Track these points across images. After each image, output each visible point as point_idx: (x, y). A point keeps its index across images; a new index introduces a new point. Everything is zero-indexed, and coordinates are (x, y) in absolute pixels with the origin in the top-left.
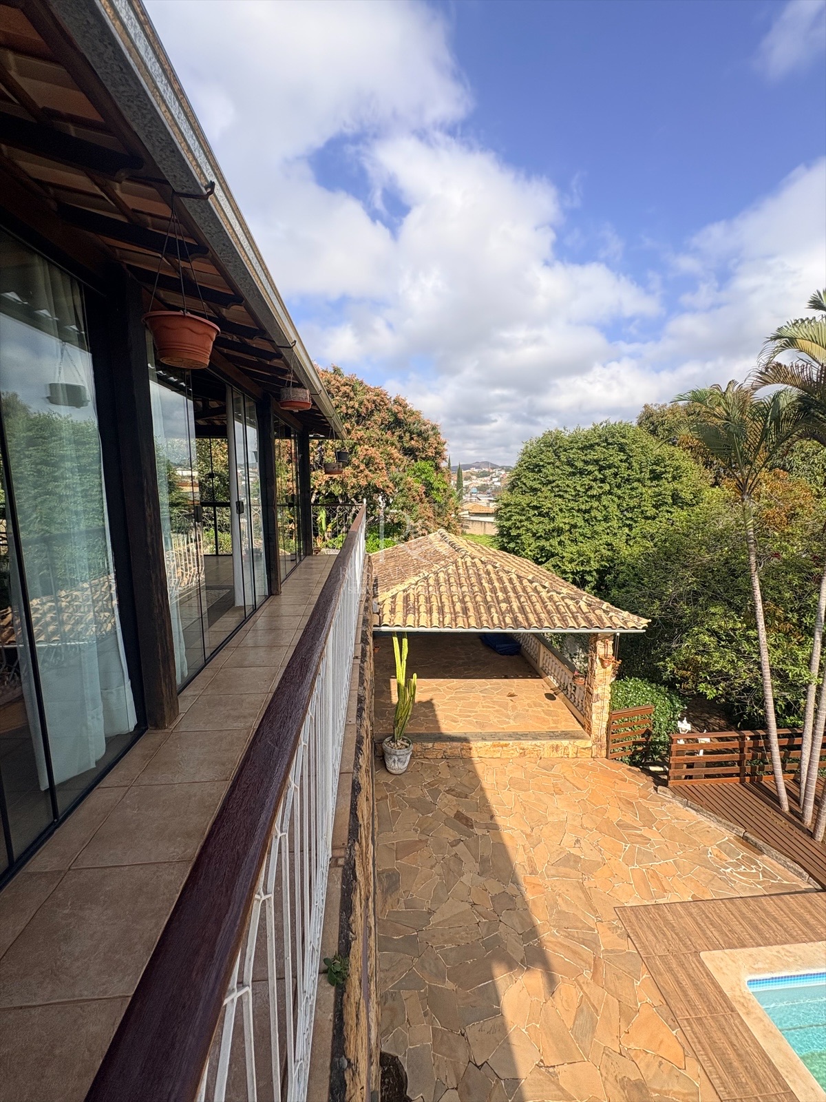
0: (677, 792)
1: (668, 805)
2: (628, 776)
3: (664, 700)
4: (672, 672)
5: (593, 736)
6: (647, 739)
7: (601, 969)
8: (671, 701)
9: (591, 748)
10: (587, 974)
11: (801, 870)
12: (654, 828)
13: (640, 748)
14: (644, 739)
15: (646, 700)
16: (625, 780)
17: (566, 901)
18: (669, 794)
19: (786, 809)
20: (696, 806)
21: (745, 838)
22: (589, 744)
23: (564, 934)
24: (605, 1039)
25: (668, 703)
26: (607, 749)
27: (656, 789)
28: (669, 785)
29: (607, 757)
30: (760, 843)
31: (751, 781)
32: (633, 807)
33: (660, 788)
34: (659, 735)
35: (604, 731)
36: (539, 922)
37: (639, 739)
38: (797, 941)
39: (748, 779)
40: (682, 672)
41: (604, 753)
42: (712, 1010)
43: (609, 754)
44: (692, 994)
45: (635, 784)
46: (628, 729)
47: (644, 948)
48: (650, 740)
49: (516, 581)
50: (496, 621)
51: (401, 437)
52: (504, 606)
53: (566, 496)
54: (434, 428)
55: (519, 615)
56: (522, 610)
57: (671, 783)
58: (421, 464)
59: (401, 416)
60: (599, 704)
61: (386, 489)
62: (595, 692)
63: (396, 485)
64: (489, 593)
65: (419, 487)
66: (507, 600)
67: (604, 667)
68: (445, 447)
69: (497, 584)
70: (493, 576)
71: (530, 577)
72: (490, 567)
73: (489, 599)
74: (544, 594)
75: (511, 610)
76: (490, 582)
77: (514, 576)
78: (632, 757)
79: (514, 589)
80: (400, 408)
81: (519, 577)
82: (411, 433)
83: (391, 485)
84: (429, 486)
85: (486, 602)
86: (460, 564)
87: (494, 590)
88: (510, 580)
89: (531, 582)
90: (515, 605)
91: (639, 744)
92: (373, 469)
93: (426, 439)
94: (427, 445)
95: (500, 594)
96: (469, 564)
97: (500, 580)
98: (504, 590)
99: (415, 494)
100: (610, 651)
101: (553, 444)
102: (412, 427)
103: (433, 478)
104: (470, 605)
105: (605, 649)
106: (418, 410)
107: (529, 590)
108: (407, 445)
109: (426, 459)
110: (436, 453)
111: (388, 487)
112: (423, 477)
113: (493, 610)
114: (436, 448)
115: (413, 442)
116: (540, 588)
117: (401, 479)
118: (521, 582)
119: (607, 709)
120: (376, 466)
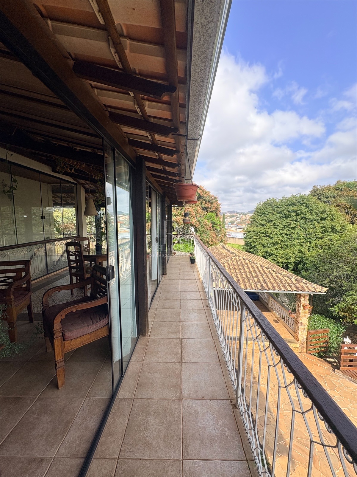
0: (344, 373)
1: (341, 380)
2: (319, 363)
3: (334, 326)
4: (338, 313)
5: (299, 342)
6: (326, 345)
7: (317, 461)
8: (338, 327)
9: (299, 348)
12: (335, 391)
13: (323, 349)
14: (325, 345)
15: (325, 326)
16: (317, 365)
18: (341, 374)
20: (356, 381)
22: (298, 346)
23: (296, 440)
25: (336, 328)
26: (307, 349)
27: (334, 371)
28: (341, 369)
29: (307, 353)
32: (323, 379)
33: (336, 370)
34: (332, 343)
35: (305, 340)
36: (283, 433)
37: (322, 345)
40: (343, 313)
41: (305, 350)
43: (308, 351)
45: (323, 367)
46: (317, 340)
48: (328, 346)
49: (260, 268)
50: (253, 287)
51: (201, 203)
52: (256, 279)
53: (278, 228)
54: (215, 198)
55: (263, 284)
56: (264, 281)
57: (341, 368)
58: (210, 214)
59: (201, 194)
60: (302, 327)
61: (196, 225)
62: (300, 321)
64: (248, 273)
65: (209, 224)
66: (257, 277)
67: (304, 309)
68: (220, 206)
69: (251, 269)
70: (249, 265)
71: (267, 266)
72: (247, 261)
73: (249, 276)
74: (274, 274)
75: (259, 282)
76: (248, 268)
77: (259, 266)
78: (319, 353)
79: (259, 271)
80: (201, 191)
81: (261, 266)
82: (206, 201)
83: (198, 223)
84: (213, 223)
85: (247, 277)
86: (234, 260)
87: (250, 272)
88: (257, 267)
89: (267, 268)
90: (261, 279)
91: (322, 347)
93: (212, 203)
94: (212, 206)
95: (253, 274)
96: (238, 260)
97: (253, 267)
98: (255, 272)
99: (208, 227)
100: (308, 302)
102: (206, 199)
103: (215, 220)
104: (240, 278)
105: (304, 301)
106: (209, 191)
107: (267, 272)
108: (204, 206)
109: (212, 212)
110: (216, 209)
112: (211, 219)
113: (251, 281)
114: (216, 207)
115: (206, 205)
116: (272, 272)
117: (202, 221)
118: (262, 268)
119: (306, 330)
120: (191, 215)
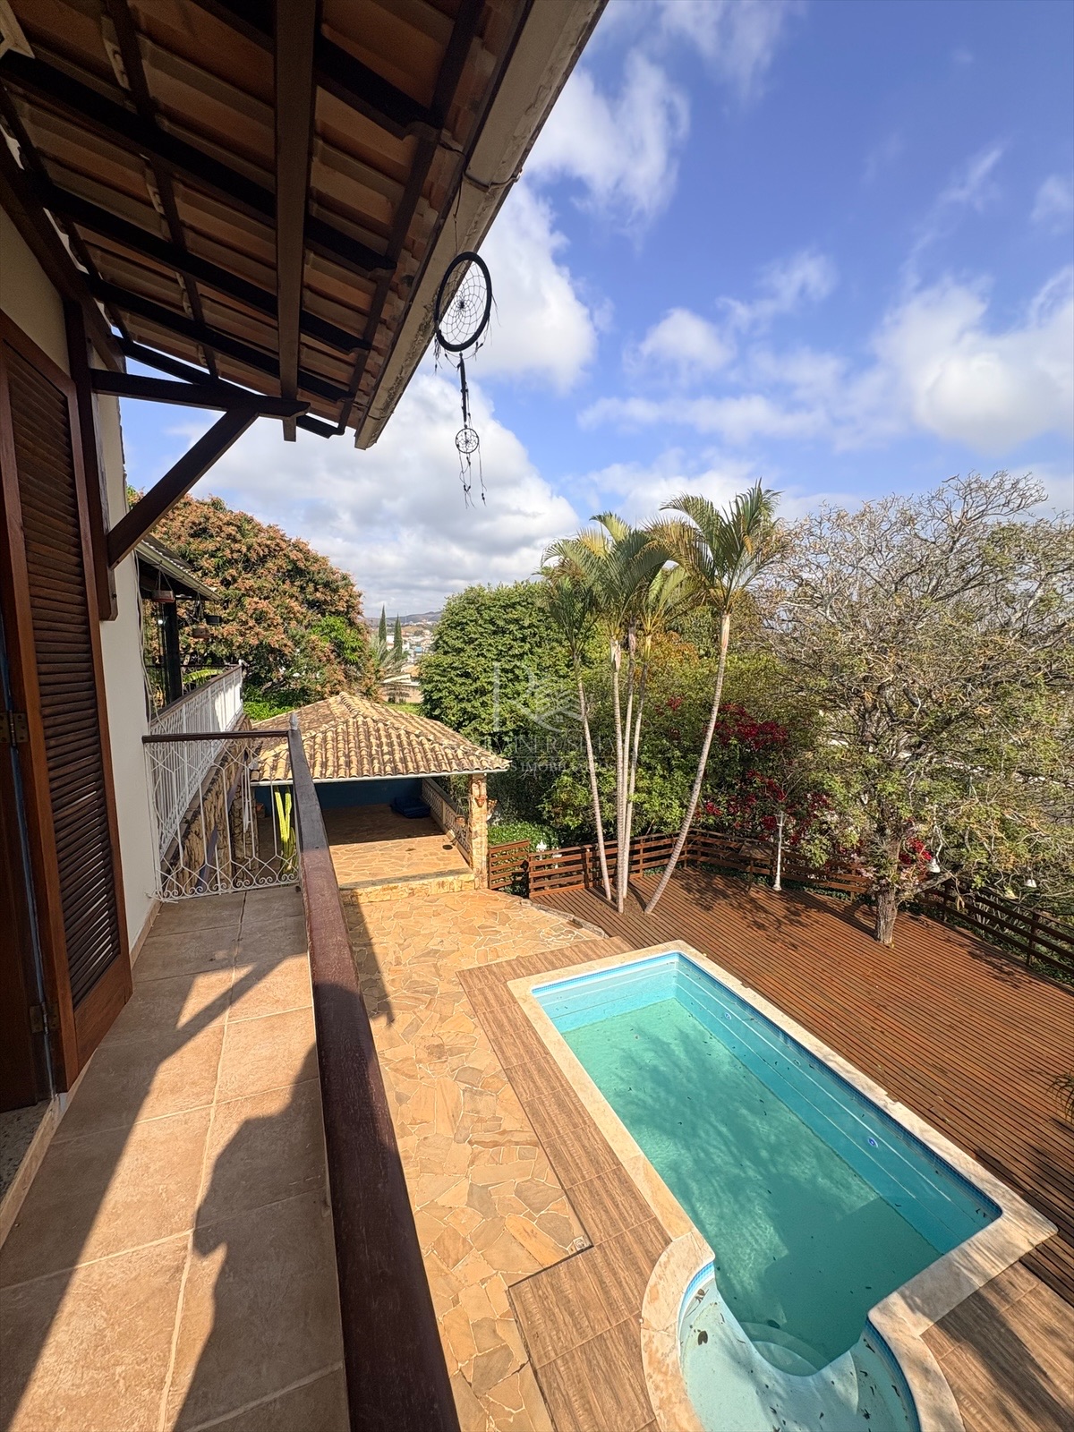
0: (535, 901)
1: (525, 910)
2: (501, 897)
5: (474, 869)
7: (434, 1002)
9: (473, 881)
10: (422, 1007)
11: (601, 930)
12: (507, 925)
13: (519, 878)
14: (522, 870)
16: (497, 900)
17: (419, 975)
18: (529, 903)
19: (609, 897)
20: (546, 907)
21: (574, 921)
22: (472, 877)
23: (412, 991)
24: (423, 1031)
26: (489, 881)
27: (520, 903)
28: (528, 896)
29: (487, 887)
30: (581, 921)
31: (594, 886)
32: (497, 914)
33: (523, 901)
35: (484, 864)
37: (518, 869)
38: (574, 964)
39: (591, 884)
40: (555, 810)
41: (486, 884)
42: (502, 1004)
43: (489, 885)
44: (493, 1002)
45: (505, 901)
46: (507, 861)
47: (470, 987)
49: (404, 738)
50: (376, 770)
51: (302, 589)
52: (387, 757)
54: (344, 578)
55: (399, 764)
56: (404, 760)
57: (531, 895)
58: (331, 620)
59: (301, 565)
60: (478, 840)
61: (283, 648)
62: (474, 829)
63: (297, 644)
64: (374, 748)
65: (326, 645)
66: (392, 753)
67: (480, 807)
68: (361, 599)
69: (384, 740)
70: (382, 733)
71: (417, 732)
72: (381, 725)
73: (374, 752)
74: (427, 746)
75: (394, 761)
76: (379, 738)
77: (402, 732)
78: (513, 885)
79: (400, 744)
80: (300, 555)
81: (407, 733)
82: (316, 584)
83: (290, 643)
84: (339, 647)
85: (370, 755)
86: (351, 723)
87: (380, 745)
88: (399, 737)
89: (418, 736)
90: (398, 756)
91: (519, 874)
92: (266, 625)
93: (335, 591)
94: (336, 597)
95: (386, 749)
96: (360, 723)
97: (389, 736)
98: (391, 745)
100: (484, 791)
101: (473, 600)
102: (316, 577)
103: (348, 636)
104: (354, 759)
105: (479, 790)
106: (325, 555)
107: (414, 743)
108: (310, 598)
109: (337, 613)
110: (348, 607)
111: (285, 645)
112: (333, 635)
113: (376, 761)
114: (347, 601)
115: (318, 594)
116: (425, 741)
117: (303, 637)
118: (408, 738)
119: (485, 844)
120: (269, 622)
